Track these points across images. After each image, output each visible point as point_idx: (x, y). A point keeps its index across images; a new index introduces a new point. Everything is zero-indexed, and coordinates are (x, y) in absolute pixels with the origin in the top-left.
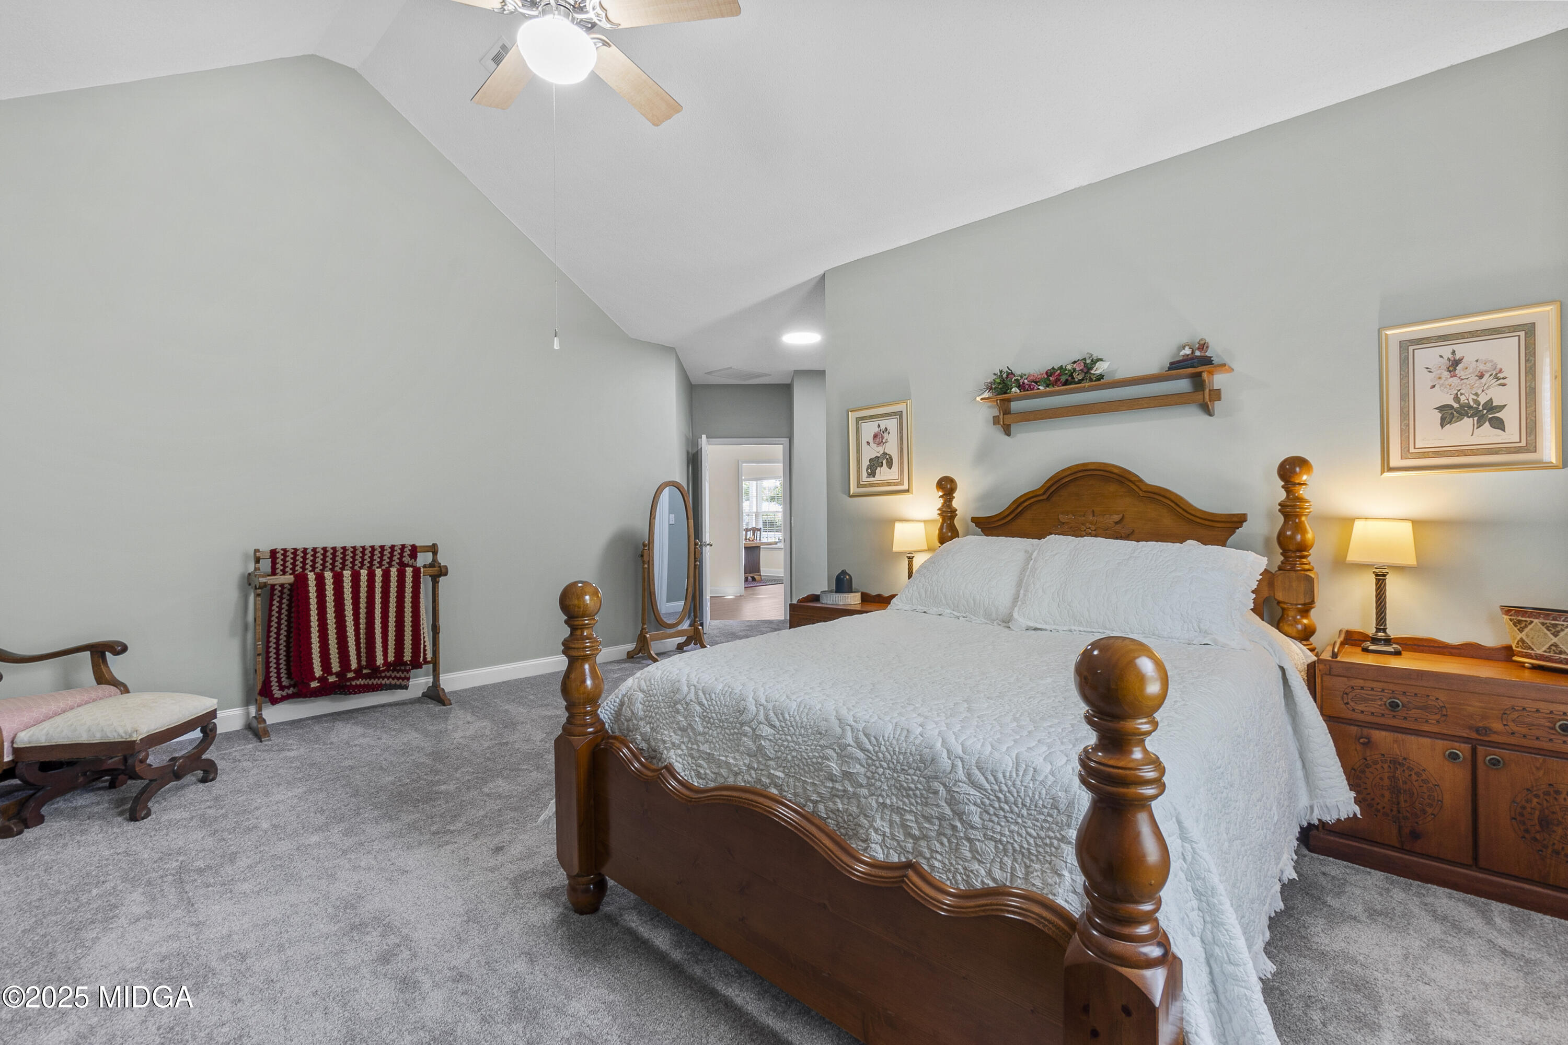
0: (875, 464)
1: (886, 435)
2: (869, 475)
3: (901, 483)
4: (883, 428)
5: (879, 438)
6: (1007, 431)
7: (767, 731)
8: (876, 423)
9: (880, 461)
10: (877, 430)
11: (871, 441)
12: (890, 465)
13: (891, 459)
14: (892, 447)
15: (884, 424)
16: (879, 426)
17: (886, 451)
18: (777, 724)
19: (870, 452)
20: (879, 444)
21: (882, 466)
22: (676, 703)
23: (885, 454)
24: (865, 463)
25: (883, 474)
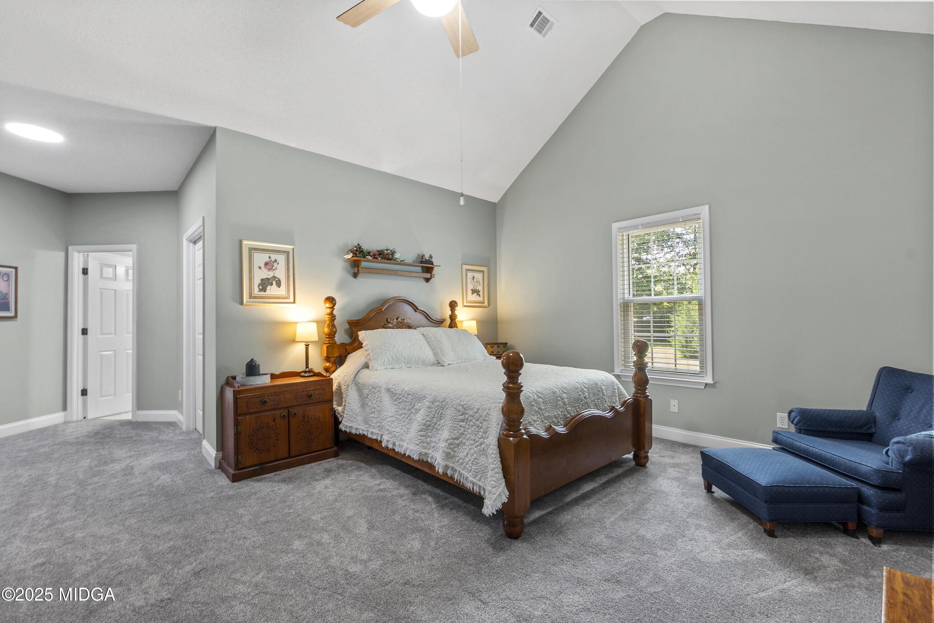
0: (265, 284)
1: (275, 264)
2: (260, 290)
3: (288, 298)
4: (273, 259)
5: (269, 265)
6: (355, 275)
7: (565, 396)
8: (268, 255)
9: (270, 281)
10: (268, 260)
11: (262, 266)
12: (279, 284)
13: (279, 280)
14: (280, 273)
15: (274, 257)
16: (270, 257)
17: (276, 275)
18: (566, 391)
19: (260, 274)
20: (269, 270)
21: (272, 285)
22: (531, 402)
23: (274, 277)
24: (257, 281)
25: (272, 290)
